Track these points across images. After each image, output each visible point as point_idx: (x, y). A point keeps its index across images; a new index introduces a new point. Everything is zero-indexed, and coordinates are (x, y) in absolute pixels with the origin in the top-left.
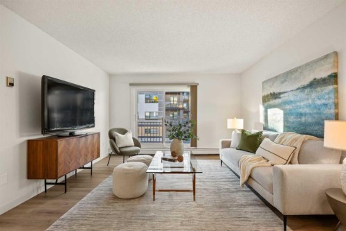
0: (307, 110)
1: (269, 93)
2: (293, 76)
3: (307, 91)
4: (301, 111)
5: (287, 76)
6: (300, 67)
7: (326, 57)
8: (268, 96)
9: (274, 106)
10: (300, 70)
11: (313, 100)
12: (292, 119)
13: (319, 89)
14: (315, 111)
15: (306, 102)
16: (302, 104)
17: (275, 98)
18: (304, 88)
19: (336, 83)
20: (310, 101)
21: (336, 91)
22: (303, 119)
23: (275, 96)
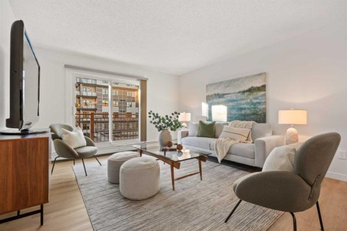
0: (246, 106)
1: (213, 93)
2: (235, 84)
3: (246, 94)
4: (242, 106)
5: (231, 82)
6: (241, 78)
7: (260, 74)
8: (212, 96)
9: (218, 104)
10: (241, 80)
11: (251, 100)
12: (234, 112)
13: (255, 93)
14: (252, 106)
15: (245, 101)
16: (242, 102)
17: (220, 97)
18: (244, 92)
19: (265, 90)
20: (249, 101)
21: (265, 95)
22: (243, 112)
23: (220, 96)
